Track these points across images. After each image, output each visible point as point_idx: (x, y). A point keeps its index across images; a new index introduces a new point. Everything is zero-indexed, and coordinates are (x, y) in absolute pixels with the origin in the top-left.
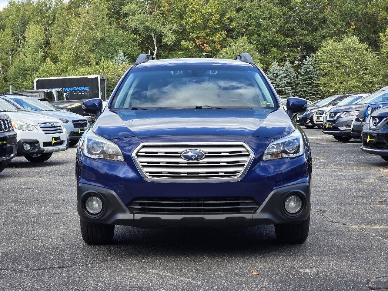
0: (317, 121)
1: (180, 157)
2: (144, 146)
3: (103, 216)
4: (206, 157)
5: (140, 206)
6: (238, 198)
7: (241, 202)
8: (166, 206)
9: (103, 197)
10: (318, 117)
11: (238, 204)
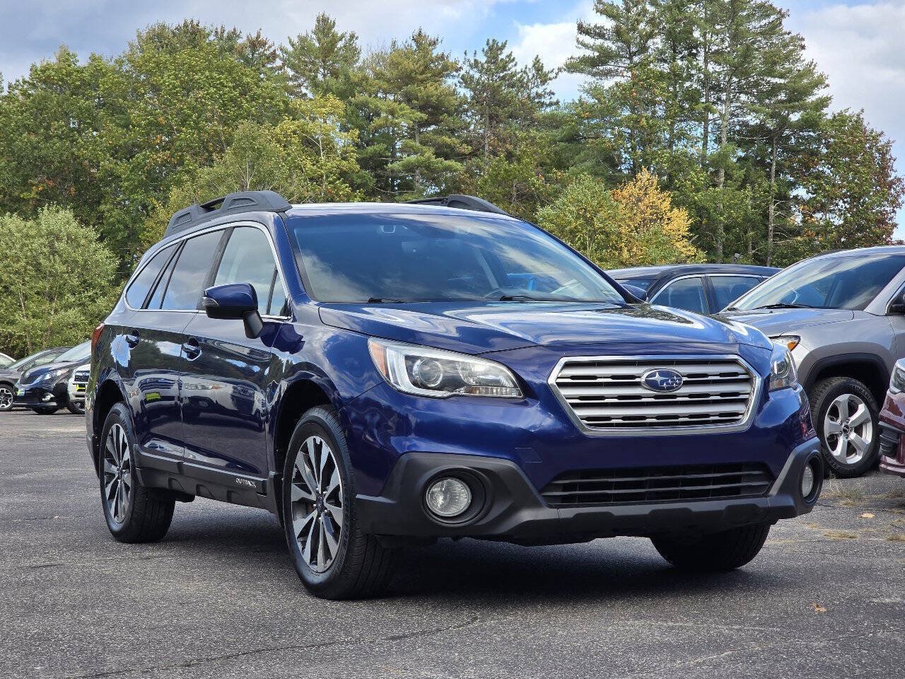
0: (77, 396)
1: (638, 384)
2: (567, 365)
3: (481, 519)
4: (686, 383)
5: (564, 491)
6: (738, 467)
7: (743, 475)
8: (615, 489)
9: (484, 476)
10: (80, 385)
11: (738, 479)
